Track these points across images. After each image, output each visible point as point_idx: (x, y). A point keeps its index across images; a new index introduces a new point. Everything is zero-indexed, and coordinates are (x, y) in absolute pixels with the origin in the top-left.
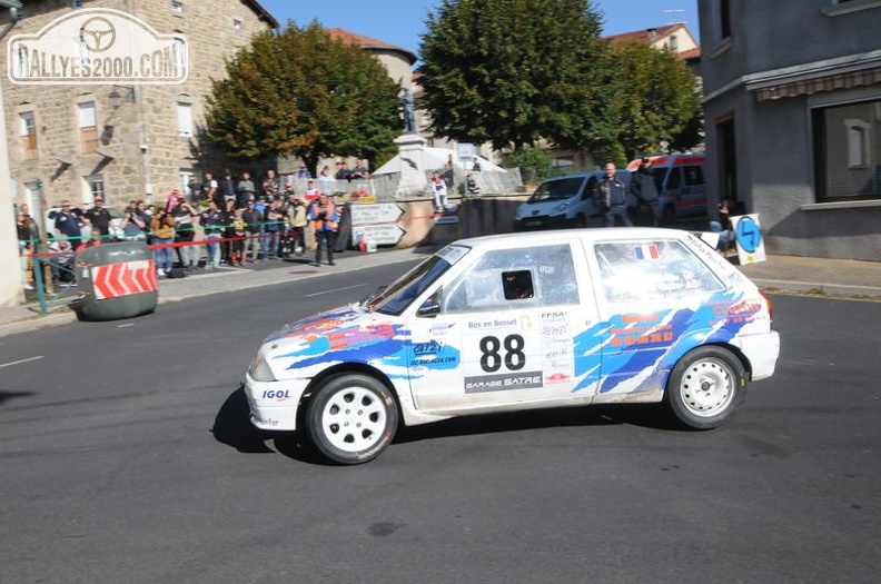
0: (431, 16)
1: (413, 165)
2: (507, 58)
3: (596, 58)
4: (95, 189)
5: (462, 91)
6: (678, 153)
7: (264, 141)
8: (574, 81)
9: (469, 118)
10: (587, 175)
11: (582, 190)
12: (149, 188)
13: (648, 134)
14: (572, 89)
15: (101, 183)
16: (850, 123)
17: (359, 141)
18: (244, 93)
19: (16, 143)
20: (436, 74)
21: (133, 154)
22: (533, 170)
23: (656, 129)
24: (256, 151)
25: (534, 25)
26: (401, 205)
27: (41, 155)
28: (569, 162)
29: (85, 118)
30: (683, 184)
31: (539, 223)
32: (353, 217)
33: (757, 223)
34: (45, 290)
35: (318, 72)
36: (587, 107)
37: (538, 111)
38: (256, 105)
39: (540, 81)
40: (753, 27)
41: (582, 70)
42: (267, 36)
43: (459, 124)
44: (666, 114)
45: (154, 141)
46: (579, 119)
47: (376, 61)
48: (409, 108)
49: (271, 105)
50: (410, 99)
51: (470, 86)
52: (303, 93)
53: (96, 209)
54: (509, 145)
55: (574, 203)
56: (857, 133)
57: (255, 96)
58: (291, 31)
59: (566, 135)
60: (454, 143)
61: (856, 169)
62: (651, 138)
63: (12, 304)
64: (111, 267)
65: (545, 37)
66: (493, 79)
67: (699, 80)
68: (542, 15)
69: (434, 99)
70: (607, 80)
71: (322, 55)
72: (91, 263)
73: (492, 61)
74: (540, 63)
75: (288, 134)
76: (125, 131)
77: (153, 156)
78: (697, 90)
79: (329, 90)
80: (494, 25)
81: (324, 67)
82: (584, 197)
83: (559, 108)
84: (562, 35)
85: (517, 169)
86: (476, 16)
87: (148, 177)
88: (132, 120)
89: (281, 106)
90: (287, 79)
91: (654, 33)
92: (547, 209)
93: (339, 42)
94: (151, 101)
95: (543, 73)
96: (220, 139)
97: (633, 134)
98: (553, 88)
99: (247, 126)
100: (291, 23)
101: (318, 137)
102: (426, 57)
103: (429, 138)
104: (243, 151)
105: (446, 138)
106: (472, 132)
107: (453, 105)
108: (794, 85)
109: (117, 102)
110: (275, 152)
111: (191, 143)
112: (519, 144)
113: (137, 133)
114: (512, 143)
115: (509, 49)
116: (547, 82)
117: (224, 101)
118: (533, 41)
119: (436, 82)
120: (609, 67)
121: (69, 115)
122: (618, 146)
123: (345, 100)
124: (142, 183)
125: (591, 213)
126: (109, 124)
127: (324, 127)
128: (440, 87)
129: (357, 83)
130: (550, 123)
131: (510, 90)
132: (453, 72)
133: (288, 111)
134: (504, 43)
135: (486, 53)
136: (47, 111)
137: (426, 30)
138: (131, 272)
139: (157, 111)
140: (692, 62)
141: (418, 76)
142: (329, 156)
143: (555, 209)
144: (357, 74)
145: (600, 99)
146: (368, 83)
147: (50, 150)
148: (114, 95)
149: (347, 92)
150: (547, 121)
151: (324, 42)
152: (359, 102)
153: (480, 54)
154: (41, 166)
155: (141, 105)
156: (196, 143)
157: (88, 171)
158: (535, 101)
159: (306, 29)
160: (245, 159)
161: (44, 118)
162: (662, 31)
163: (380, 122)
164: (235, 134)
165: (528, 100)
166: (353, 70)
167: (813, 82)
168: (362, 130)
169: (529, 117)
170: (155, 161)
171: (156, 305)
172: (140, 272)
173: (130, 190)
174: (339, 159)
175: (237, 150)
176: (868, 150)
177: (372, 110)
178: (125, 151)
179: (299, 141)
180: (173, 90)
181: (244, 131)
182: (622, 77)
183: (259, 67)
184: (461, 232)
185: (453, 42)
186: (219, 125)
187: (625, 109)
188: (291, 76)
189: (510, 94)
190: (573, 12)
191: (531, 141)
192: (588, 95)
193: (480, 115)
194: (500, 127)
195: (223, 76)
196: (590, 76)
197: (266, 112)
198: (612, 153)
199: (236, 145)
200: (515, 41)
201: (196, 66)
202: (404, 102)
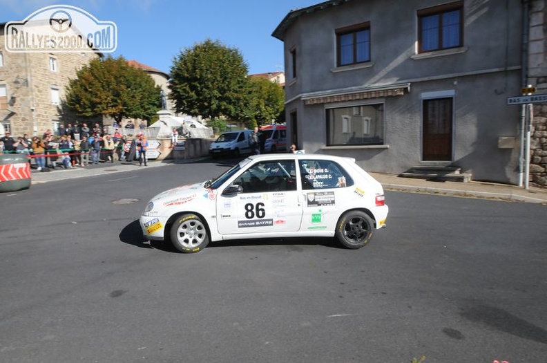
0: (175, 58)
1: (165, 124)
2: (208, 80)
3: (245, 83)
4: (6, 127)
5: (188, 93)
6: (278, 124)
7: (95, 109)
8: (236, 92)
9: (191, 105)
10: (240, 132)
11: (237, 138)
12: (35, 128)
13: (267, 116)
14: (236, 95)
15: (10, 125)
16: (343, 116)
17: (142, 112)
18: (85, 86)
20: (177, 85)
21: (27, 112)
22: (218, 128)
23: (270, 114)
24: (91, 114)
25: (220, 66)
26: (159, 141)
28: (235, 126)
30: (279, 138)
31: (219, 151)
35: (122, 79)
36: (242, 104)
37: (221, 103)
38: (91, 92)
39: (222, 91)
40: (304, 74)
41: (240, 87)
42: (98, 60)
43: (187, 107)
44: (274, 108)
45: (38, 105)
46: (238, 108)
47: (149, 76)
48: (165, 98)
49: (98, 93)
50: (166, 95)
51: (192, 91)
52: (114, 89)
53: (6, 137)
54: (209, 117)
55: (234, 143)
57: (90, 88)
58: (109, 59)
59: (232, 114)
60: (185, 115)
61: (344, 134)
62: (268, 118)
64: (4, 166)
65: (225, 72)
66: (202, 89)
68: (224, 63)
69: (176, 95)
70: (250, 93)
71: (124, 71)
73: (201, 80)
74: (222, 83)
75: (107, 107)
76: (23, 100)
77: (38, 113)
79: (127, 88)
80: (203, 65)
81: (125, 77)
82: (238, 141)
83: (230, 102)
84: (232, 72)
85: (211, 128)
86: (195, 60)
87: (35, 123)
88: (26, 95)
89: (104, 93)
90: (107, 81)
91: (270, 75)
92: (223, 145)
93: (133, 66)
94: (37, 87)
95: (223, 88)
97: (261, 116)
98: (227, 94)
99: (86, 102)
100: (109, 56)
101: (121, 110)
102: (173, 77)
103: (174, 113)
104: (84, 114)
105: (181, 113)
106: (192, 111)
107: (184, 99)
108: (319, 99)
109: (19, 85)
110: (101, 115)
111: (58, 108)
112: (213, 117)
113: (29, 101)
115: (209, 76)
116: (225, 91)
117: (75, 89)
118: (219, 74)
119: (177, 88)
120: (251, 87)
122: (254, 120)
123: (135, 93)
124: (32, 125)
126: (14, 96)
127: (124, 104)
128: (178, 90)
129: (141, 85)
130: (226, 109)
131: (209, 94)
132: (184, 84)
133: (107, 96)
134: (207, 73)
135: (199, 77)
137: (173, 65)
138: (16, 169)
139: (40, 91)
140: (284, 87)
141: (169, 85)
142: (127, 118)
143: (227, 145)
144: (140, 82)
145: (247, 100)
146: (146, 86)
148: (16, 82)
149: (136, 89)
151: (125, 66)
152: (141, 94)
153: (196, 77)
155: (31, 88)
156: (61, 108)
158: (220, 99)
159: (116, 59)
160: (85, 117)
162: (274, 74)
163: (151, 104)
164: (80, 105)
165: (217, 99)
166: (138, 80)
167: (326, 98)
168: (142, 107)
169: (217, 106)
172: (21, 169)
173: (25, 129)
175: (81, 113)
176: (350, 126)
177: (148, 98)
178: (23, 110)
179: (113, 110)
180: (49, 82)
181: (85, 104)
182: (256, 92)
183: (93, 75)
184: (186, 154)
185: (185, 71)
186: (73, 101)
187: (257, 105)
188: (109, 80)
189: (209, 96)
190: (236, 63)
191: (218, 116)
192: (242, 98)
193: (196, 104)
194: (205, 110)
195: (75, 78)
196: (243, 90)
197: (96, 96)
198: (252, 123)
199: (80, 110)
200: (211, 73)
201: (61, 72)
202: (163, 96)
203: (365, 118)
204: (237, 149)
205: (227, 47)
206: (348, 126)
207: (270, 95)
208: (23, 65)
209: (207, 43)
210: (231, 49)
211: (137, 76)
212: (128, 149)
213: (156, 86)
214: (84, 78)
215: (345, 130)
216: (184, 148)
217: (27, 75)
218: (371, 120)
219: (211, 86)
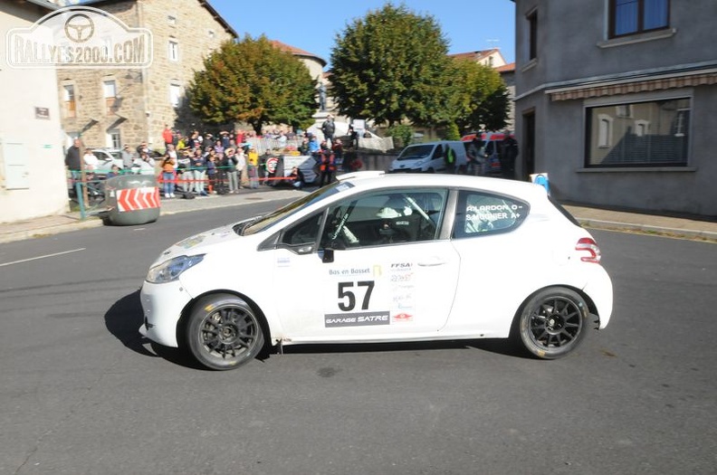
0: (338, 35)
2: (387, 67)
3: (445, 68)
4: (114, 139)
5: (357, 86)
6: (491, 133)
7: (227, 112)
8: (427, 82)
9: (360, 103)
10: (436, 142)
11: (432, 153)
12: (151, 140)
14: (428, 88)
15: (119, 135)
16: (602, 116)
17: (291, 117)
18: (214, 80)
19: (61, 107)
21: (140, 117)
22: (401, 139)
24: (222, 119)
27: (78, 115)
28: (421, 135)
29: (107, 92)
30: (495, 153)
32: (285, 164)
33: (547, 179)
35: (264, 68)
36: (437, 101)
38: (223, 88)
39: (407, 81)
41: (435, 76)
42: (231, 43)
45: (154, 109)
46: (432, 108)
47: (302, 63)
48: (323, 95)
49: (233, 89)
50: (324, 89)
51: (362, 82)
52: (254, 82)
54: (385, 123)
56: (605, 123)
57: (222, 82)
58: (247, 41)
59: (421, 117)
61: (601, 148)
64: (129, 191)
65: (412, 54)
66: (378, 79)
68: (411, 38)
69: (338, 89)
70: (450, 84)
71: (268, 58)
72: (116, 187)
73: (376, 67)
74: (409, 70)
75: (244, 108)
76: (135, 101)
77: (154, 119)
79: (270, 81)
80: (380, 44)
81: (268, 65)
82: (433, 158)
83: (418, 99)
84: (424, 53)
85: (390, 138)
86: (368, 36)
87: (150, 132)
88: (140, 94)
89: (239, 90)
90: (244, 72)
91: (479, 55)
92: (410, 165)
93: (279, 50)
94: (153, 82)
95: (410, 77)
96: (197, 110)
99: (217, 103)
100: (247, 35)
101: (263, 111)
102: (335, 63)
104: (214, 119)
105: (346, 116)
106: (363, 113)
107: (350, 95)
109: (131, 81)
110: (235, 120)
112: (391, 123)
113: (143, 103)
114: (387, 121)
115: (389, 60)
116: (412, 83)
118: (404, 55)
119: (340, 80)
120: (451, 75)
121: (97, 89)
122: (455, 126)
123: (281, 88)
124: (146, 135)
125: (437, 168)
127: (267, 105)
128: (343, 83)
129: (290, 77)
130: (412, 110)
131: (388, 87)
132: (352, 74)
133: (244, 94)
134: (385, 56)
135: (372, 60)
136: (83, 86)
137: (335, 45)
138: (143, 194)
139: (157, 89)
140: (506, 74)
141: (328, 75)
142: (269, 124)
143: (416, 164)
144: (289, 71)
145: (445, 96)
146: (297, 77)
147: (84, 112)
148: (129, 77)
149: (283, 83)
150: (411, 108)
151: (268, 49)
152: (291, 90)
153: (369, 63)
154: (78, 122)
155: (147, 85)
157: (107, 126)
158: (403, 94)
159: (257, 40)
160: (213, 124)
161: (81, 90)
162: (485, 53)
163: (302, 103)
164: (209, 107)
165: (400, 94)
166: (287, 68)
168: (291, 108)
169: (400, 105)
170: (155, 122)
171: (159, 217)
172: (149, 195)
173: (137, 140)
174: (275, 126)
175: (208, 117)
176: (611, 135)
177: (298, 95)
178: (135, 114)
179: (252, 113)
180: (168, 76)
181: (214, 105)
182: (459, 82)
183: (226, 63)
185: (352, 54)
186: (198, 101)
187: (459, 103)
188: (246, 70)
189: (387, 90)
190: (430, 38)
191: (399, 120)
192: (437, 92)
193: (368, 102)
194: (380, 110)
195: (202, 68)
196: (439, 80)
197: (230, 93)
198: (451, 131)
199: (209, 115)
200: (393, 54)
201: (184, 61)
202: (319, 91)
203: (638, 122)
204: (431, 170)
205: (416, 14)
206: (608, 134)
207: (478, 87)
209: (386, 10)
210: (423, 16)
211: (284, 63)
212: (273, 169)
215: (602, 142)
217: (141, 68)
218: (649, 126)
219: (391, 74)
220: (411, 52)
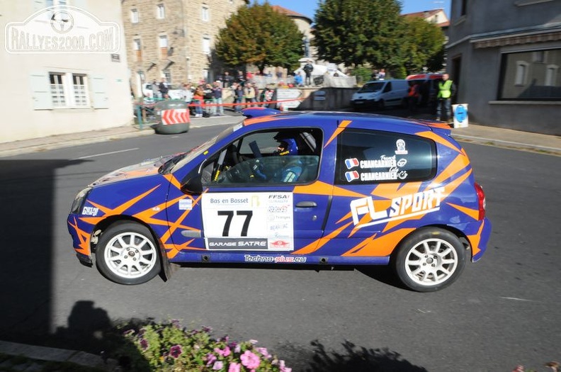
2: (355, 22)
3: (396, 25)
5: (332, 38)
6: (431, 73)
7: (241, 58)
8: (384, 35)
9: (334, 52)
10: (387, 81)
11: (383, 89)
12: (190, 77)
13: (418, 63)
14: (384, 39)
15: (170, 74)
16: (520, 62)
17: (285, 61)
18: (232, 34)
19: (133, 54)
20: (321, 29)
21: (183, 61)
22: (361, 77)
23: (422, 61)
24: (237, 62)
25: (369, 6)
26: (301, 91)
27: (143, 59)
29: (162, 43)
31: (361, 102)
32: (278, 94)
34: (142, 119)
35: (266, 26)
36: (390, 49)
37: (367, 49)
38: (238, 40)
39: (369, 34)
41: (391, 30)
42: (245, 7)
43: (329, 54)
44: (428, 53)
45: (192, 55)
46: (386, 55)
47: (293, 22)
48: (307, 45)
49: (244, 41)
50: (308, 41)
51: (336, 36)
52: (259, 36)
55: (379, 94)
56: (521, 67)
57: (238, 36)
58: (255, 6)
59: (378, 62)
60: (327, 63)
62: (419, 65)
63: (129, 125)
64: (169, 111)
65: (373, 13)
66: (347, 33)
67: (447, 38)
69: (320, 42)
70: (401, 36)
71: (269, 18)
72: (161, 109)
73: (347, 24)
74: (371, 26)
75: (252, 54)
76: (180, 50)
77: (192, 62)
78: (445, 43)
79: (271, 35)
80: (350, 6)
81: (269, 23)
82: (384, 91)
83: (376, 49)
84: (382, 12)
85: (354, 77)
87: (189, 71)
88: (183, 45)
89: (250, 41)
90: (252, 29)
91: (427, 13)
92: (367, 96)
93: (277, 11)
94: (191, 36)
95: (371, 31)
96: (220, 56)
97: (411, 63)
99: (234, 51)
100: (256, 2)
101: (265, 57)
102: (317, 21)
103: (316, 61)
104: (231, 62)
105: (323, 60)
106: (335, 58)
107: (327, 45)
109: (176, 36)
110: (246, 63)
111: (208, 56)
112: (356, 65)
113: (185, 51)
114: (353, 64)
115: (357, 18)
116: (373, 35)
117: (224, 38)
118: (368, 15)
119: (321, 33)
120: (403, 29)
121: (155, 41)
122: (403, 68)
123: (278, 40)
124: (187, 74)
125: (385, 99)
126: (172, 46)
127: (268, 52)
128: (322, 36)
129: (284, 32)
130: (372, 56)
131: (355, 39)
132: (328, 29)
133: (251, 44)
134: (354, 15)
135: (344, 19)
136: (146, 39)
137: (318, 8)
138: (178, 114)
139: (194, 41)
140: (445, 28)
141: (312, 30)
142: (269, 66)
144: (284, 28)
145: (397, 45)
146: (289, 32)
147: (147, 58)
148: (175, 33)
149: (279, 36)
151: (269, 11)
152: (284, 41)
153: (342, 21)
154: (143, 64)
155: (187, 38)
156: (210, 56)
157: (163, 67)
158: (366, 44)
159: (262, 5)
160: (232, 66)
161: (145, 43)
162: (432, 12)
163: (293, 51)
164: (228, 54)
165: (363, 44)
166: (282, 26)
167: (504, 40)
168: (285, 54)
169: (363, 52)
170: (192, 65)
171: (189, 129)
172: (182, 114)
173: (182, 77)
174: (274, 68)
175: (228, 61)
176: (526, 77)
177: (290, 45)
178: (180, 59)
179: (256, 59)
180: (201, 32)
181: (232, 53)
182: (409, 35)
183: (240, 22)
184: (326, 105)
185: (330, 14)
186: (221, 50)
187: (408, 51)
188: (254, 27)
189: (354, 41)
191: (362, 64)
192: (391, 43)
193: (339, 50)
194: (348, 56)
195: (224, 26)
196: (393, 33)
197: (242, 44)
198: (400, 72)
199: (228, 59)
200: (359, 14)
201: (212, 21)
202: (305, 42)
203: (549, 66)
204: (381, 100)
206: (524, 75)
208: (180, 16)
211: (281, 22)
212: (270, 98)
213: (298, 32)
214: (232, 27)
215: (518, 81)
216: (324, 98)
217: (183, 26)
218: (559, 69)
219: (357, 29)
220: (373, 11)
